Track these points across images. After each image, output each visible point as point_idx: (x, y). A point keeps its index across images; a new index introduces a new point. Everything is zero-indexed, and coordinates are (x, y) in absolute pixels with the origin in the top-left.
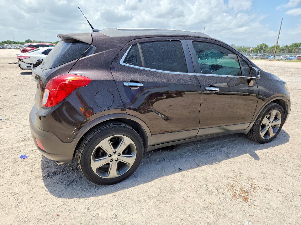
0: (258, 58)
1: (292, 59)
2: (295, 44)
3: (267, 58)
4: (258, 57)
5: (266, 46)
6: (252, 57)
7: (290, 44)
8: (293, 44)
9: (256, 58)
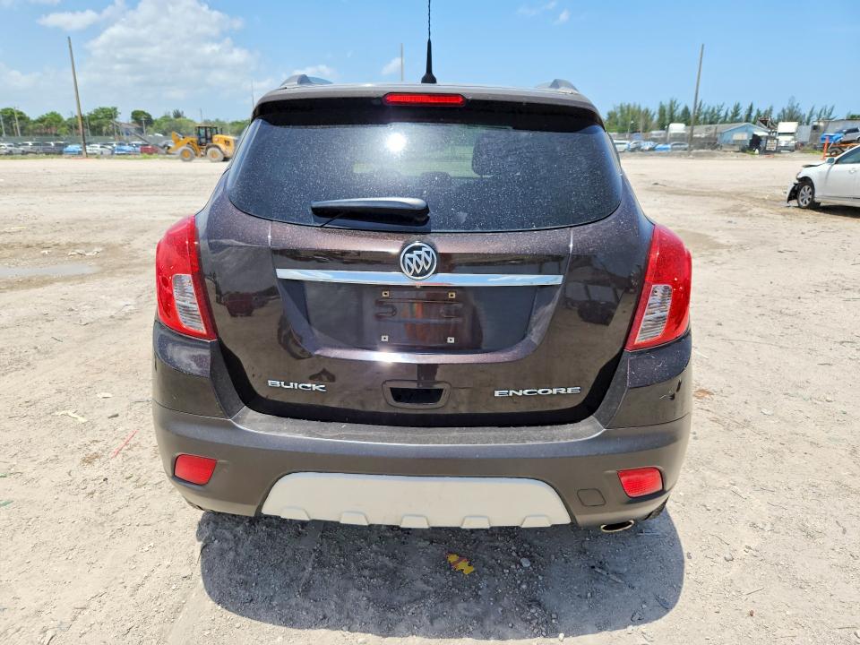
0: (28, 153)
1: (129, 153)
2: (103, 110)
3: (59, 152)
4: (28, 148)
5: (22, 118)
6: (11, 151)
7: (89, 112)
8: (97, 112)
9: (24, 153)
